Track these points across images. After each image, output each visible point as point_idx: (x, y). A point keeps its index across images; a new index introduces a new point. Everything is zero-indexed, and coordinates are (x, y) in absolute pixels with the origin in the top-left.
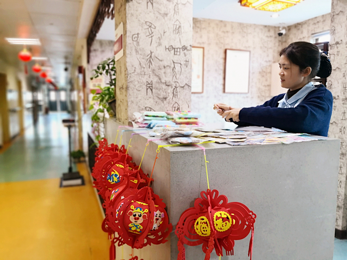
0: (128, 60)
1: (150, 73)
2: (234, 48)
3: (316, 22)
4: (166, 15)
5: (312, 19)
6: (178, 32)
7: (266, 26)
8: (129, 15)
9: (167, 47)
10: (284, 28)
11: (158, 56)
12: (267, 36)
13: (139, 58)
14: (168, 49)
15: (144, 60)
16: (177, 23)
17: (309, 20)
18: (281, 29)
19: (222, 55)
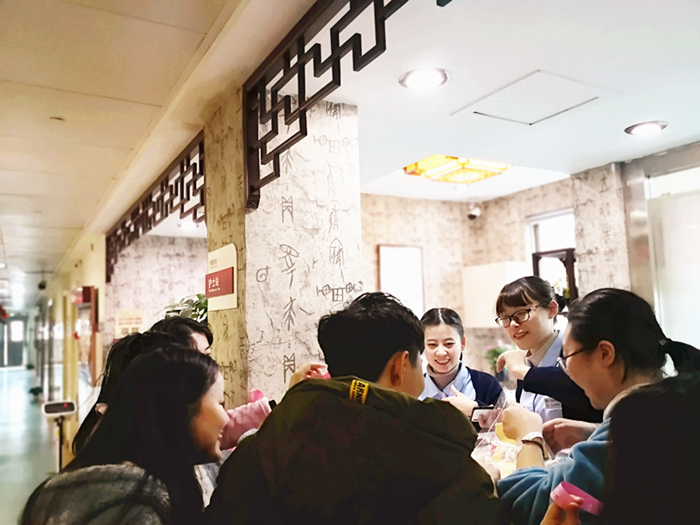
0: (248, 318)
1: (291, 338)
2: (392, 242)
3: (531, 196)
4: (317, 230)
5: (524, 192)
6: (339, 260)
7: (444, 203)
8: (251, 235)
9: (320, 288)
10: (477, 205)
11: (304, 306)
12: (449, 220)
13: (269, 312)
14: (322, 291)
15: (277, 316)
16: (336, 244)
17: (519, 193)
18: (471, 207)
19: (373, 256)
